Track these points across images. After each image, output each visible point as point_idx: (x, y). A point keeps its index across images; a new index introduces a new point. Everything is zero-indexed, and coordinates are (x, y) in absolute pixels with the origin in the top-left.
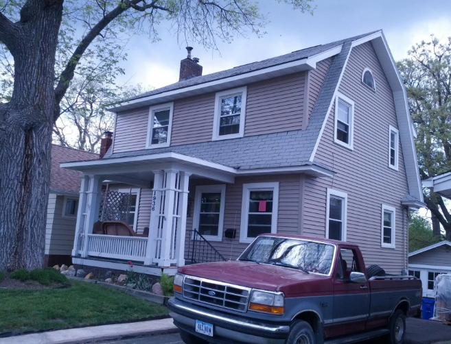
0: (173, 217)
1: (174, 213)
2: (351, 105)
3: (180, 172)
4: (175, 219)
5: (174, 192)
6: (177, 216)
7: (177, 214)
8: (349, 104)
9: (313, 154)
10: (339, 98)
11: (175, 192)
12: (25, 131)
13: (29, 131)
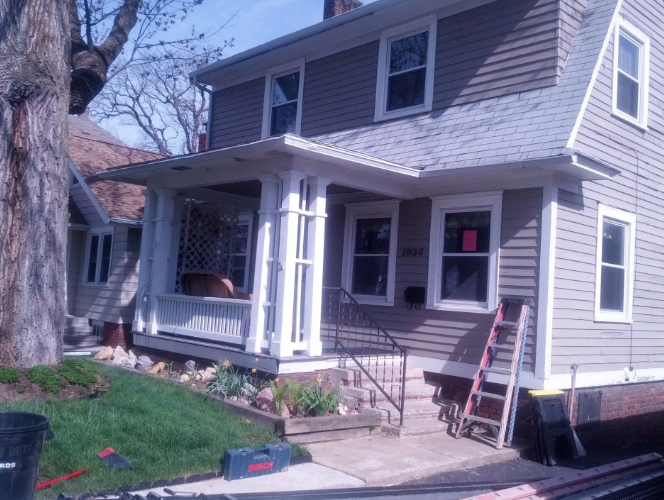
0: (297, 265)
1: (297, 256)
2: (642, 43)
3: (309, 178)
4: (300, 267)
5: (297, 215)
6: (305, 261)
7: (305, 257)
8: (638, 41)
9: (574, 135)
10: (621, 28)
11: (300, 216)
12: (12, 103)
13: (19, 104)
